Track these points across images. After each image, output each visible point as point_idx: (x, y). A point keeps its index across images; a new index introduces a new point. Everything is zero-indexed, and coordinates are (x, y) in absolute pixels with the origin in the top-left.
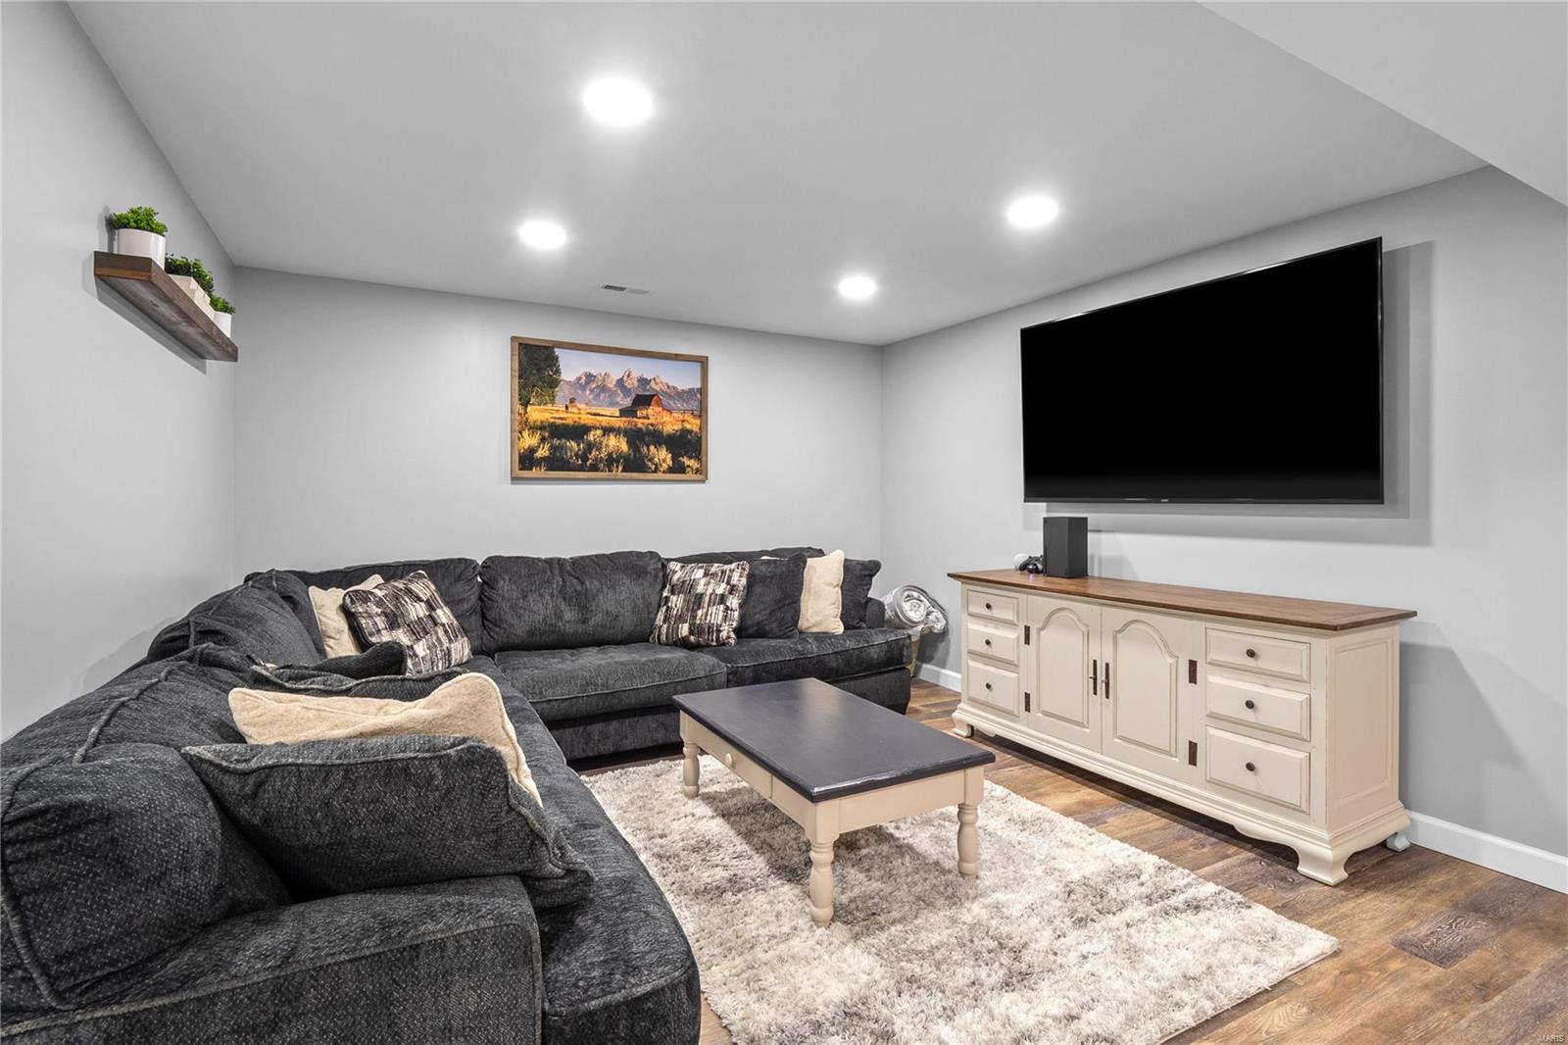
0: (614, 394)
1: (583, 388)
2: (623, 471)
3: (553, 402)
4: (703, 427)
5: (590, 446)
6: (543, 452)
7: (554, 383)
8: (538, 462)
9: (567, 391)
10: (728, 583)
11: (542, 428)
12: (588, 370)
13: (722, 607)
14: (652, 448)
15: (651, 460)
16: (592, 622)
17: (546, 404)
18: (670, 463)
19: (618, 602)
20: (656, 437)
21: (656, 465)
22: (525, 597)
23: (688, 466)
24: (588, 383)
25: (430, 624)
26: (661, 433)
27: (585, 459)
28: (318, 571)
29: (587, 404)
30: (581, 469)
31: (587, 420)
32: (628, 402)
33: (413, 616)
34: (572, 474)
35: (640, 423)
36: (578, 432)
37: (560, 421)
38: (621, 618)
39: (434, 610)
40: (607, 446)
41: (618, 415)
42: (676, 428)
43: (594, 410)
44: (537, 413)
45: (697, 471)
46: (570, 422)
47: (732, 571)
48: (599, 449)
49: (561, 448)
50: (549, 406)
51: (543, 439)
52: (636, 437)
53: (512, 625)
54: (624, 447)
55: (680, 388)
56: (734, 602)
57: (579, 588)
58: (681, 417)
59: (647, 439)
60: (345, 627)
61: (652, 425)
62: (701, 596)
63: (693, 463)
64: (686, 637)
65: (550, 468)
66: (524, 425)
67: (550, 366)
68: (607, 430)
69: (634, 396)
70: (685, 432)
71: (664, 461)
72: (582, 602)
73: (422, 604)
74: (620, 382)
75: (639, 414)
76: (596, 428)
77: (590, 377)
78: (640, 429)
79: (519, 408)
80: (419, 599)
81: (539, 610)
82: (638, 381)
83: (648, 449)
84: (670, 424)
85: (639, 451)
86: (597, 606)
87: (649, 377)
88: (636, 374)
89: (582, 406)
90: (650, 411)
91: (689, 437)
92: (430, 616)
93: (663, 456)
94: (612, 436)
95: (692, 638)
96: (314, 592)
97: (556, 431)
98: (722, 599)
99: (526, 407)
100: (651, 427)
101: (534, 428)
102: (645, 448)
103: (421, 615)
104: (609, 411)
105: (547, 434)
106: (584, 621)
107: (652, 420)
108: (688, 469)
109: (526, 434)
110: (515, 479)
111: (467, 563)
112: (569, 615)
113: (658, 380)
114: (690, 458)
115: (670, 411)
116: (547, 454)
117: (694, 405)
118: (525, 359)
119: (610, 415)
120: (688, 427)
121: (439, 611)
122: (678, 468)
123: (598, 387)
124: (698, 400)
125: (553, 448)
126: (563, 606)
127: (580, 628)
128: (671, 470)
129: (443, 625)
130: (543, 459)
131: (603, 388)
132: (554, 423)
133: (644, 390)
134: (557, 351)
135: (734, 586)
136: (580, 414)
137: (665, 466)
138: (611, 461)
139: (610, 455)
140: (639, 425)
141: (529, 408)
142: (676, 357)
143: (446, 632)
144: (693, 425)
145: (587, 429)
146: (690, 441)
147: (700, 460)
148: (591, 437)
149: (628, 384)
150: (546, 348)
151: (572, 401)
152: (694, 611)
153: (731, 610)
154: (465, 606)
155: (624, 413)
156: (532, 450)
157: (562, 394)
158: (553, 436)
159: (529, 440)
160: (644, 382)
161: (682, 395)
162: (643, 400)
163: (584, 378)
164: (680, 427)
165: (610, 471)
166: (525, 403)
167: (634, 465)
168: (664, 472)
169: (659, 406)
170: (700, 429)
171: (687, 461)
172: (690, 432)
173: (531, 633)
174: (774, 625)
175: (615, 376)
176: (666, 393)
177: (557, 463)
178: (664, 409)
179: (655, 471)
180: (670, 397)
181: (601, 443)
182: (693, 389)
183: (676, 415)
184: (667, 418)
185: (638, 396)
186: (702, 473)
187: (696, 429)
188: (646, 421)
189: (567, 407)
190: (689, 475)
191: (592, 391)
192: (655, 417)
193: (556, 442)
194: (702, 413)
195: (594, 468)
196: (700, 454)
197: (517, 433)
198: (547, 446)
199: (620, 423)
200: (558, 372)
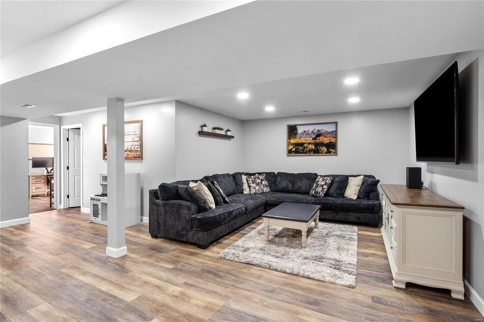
0: (311, 134)
1: (303, 134)
2: (313, 153)
3: (296, 138)
4: (336, 141)
5: (305, 148)
6: (294, 150)
7: (296, 134)
8: (293, 152)
9: (299, 135)
10: (325, 182)
11: (294, 144)
12: (304, 130)
13: (322, 188)
14: (321, 147)
15: (321, 150)
16: (295, 188)
17: (294, 139)
18: (326, 151)
19: (302, 184)
20: (322, 144)
21: (322, 152)
22: (282, 181)
23: (332, 151)
24: (304, 133)
25: (260, 184)
26: (324, 143)
27: (303, 151)
28: (251, 173)
29: (304, 138)
30: (302, 153)
31: (304, 141)
32: (315, 136)
33: (257, 182)
34: (300, 154)
35: (318, 141)
36: (302, 144)
37: (298, 142)
38: (302, 188)
39: (262, 181)
40: (309, 147)
41: (312, 139)
42: (328, 141)
43: (306, 139)
44: (292, 141)
45: (335, 152)
46: (300, 142)
47: (328, 179)
48: (307, 148)
49: (298, 148)
50: (295, 139)
51: (294, 147)
52: (316, 145)
53: (279, 186)
54: (313, 147)
55: (329, 131)
56: (325, 187)
57: (293, 180)
58: (330, 139)
59: (320, 145)
60: (246, 182)
61: (321, 141)
62: (319, 184)
63: (333, 151)
64: (314, 194)
65: (295, 153)
66: (289, 144)
67: (295, 130)
68: (309, 144)
69: (316, 134)
70: (331, 143)
71: (325, 150)
72: (293, 183)
73: (260, 180)
74: (312, 131)
75: (317, 139)
76: (306, 143)
77: (305, 131)
78: (318, 143)
79: (289, 140)
80: (260, 179)
81: (284, 184)
82: (317, 131)
83: (320, 148)
84: (326, 141)
85: (317, 148)
86: (297, 184)
87: (320, 129)
88: (317, 129)
89: (303, 138)
90: (320, 138)
91: (332, 144)
92: (261, 182)
93: (324, 149)
94: (310, 145)
95: (315, 194)
96: (243, 176)
97: (297, 145)
98: (322, 186)
99: (290, 140)
100: (321, 142)
101: (292, 144)
102: (319, 147)
103: (259, 182)
104: (309, 139)
105: (294, 146)
106: (293, 187)
107: (321, 140)
108: (332, 152)
109: (290, 146)
110: (288, 156)
111: (274, 173)
112: (290, 186)
113: (322, 130)
114: (332, 149)
115: (326, 137)
116: (295, 150)
117: (334, 135)
118: (289, 129)
119: (310, 140)
120: (332, 141)
121: (263, 182)
122: (329, 152)
123: (307, 133)
124: (335, 134)
125: (296, 149)
126: (289, 184)
127: (292, 189)
128: (326, 153)
129: (263, 184)
130: (294, 151)
131: (308, 134)
132: (296, 143)
133: (319, 133)
134: (297, 126)
135: (326, 183)
136: (303, 140)
137: (325, 152)
138: (310, 151)
139: (310, 149)
140: (318, 142)
141: (291, 140)
142: (327, 123)
143: (263, 185)
144: (333, 140)
145: (304, 144)
146: (332, 145)
147: (335, 150)
148: (305, 145)
149: (314, 132)
150: (295, 126)
151: (301, 137)
152: (316, 188)
153: (324, 189)
154: (272, 182)
155: (313, 139)
156: (291, 149)
157: (298, 136)
158: (296, 146)
159: (291, 147)
160: (319, 131)
161: (330, 133)
162: (319, 135)
163: (303, 132)
164: (329, 141)
165: (310, 153)
166: (290, 139)
167: (316, 152)
168: (324, 153)
169: (323, 136)
170: (335, 141)
171: (331, 150)
172: (332, 142)
173: (282, 189)
174: (335, 194)
175: (311, 130)
176: (325, 133)
177: (297, 152)
178: (324, 137)
179: (322, 153)
180: (326, 134)
181: (307, 147)
182: (333, 131)
183: (328, 138)
184: (325, 139)
185: (317, 134)
186: (336, 153)
187: (334, 141)
188: (320, 141)
189: (299, 139)
190: (332, 154)
191: (305, 135)
192: (321, 139)
193: (297, 147)
194: (336, 137)
195: (306, 153)
196: (335, 148)
197: (288, 146)
198: (295, 148)
199: (312, 142)
200: (297, 131)
